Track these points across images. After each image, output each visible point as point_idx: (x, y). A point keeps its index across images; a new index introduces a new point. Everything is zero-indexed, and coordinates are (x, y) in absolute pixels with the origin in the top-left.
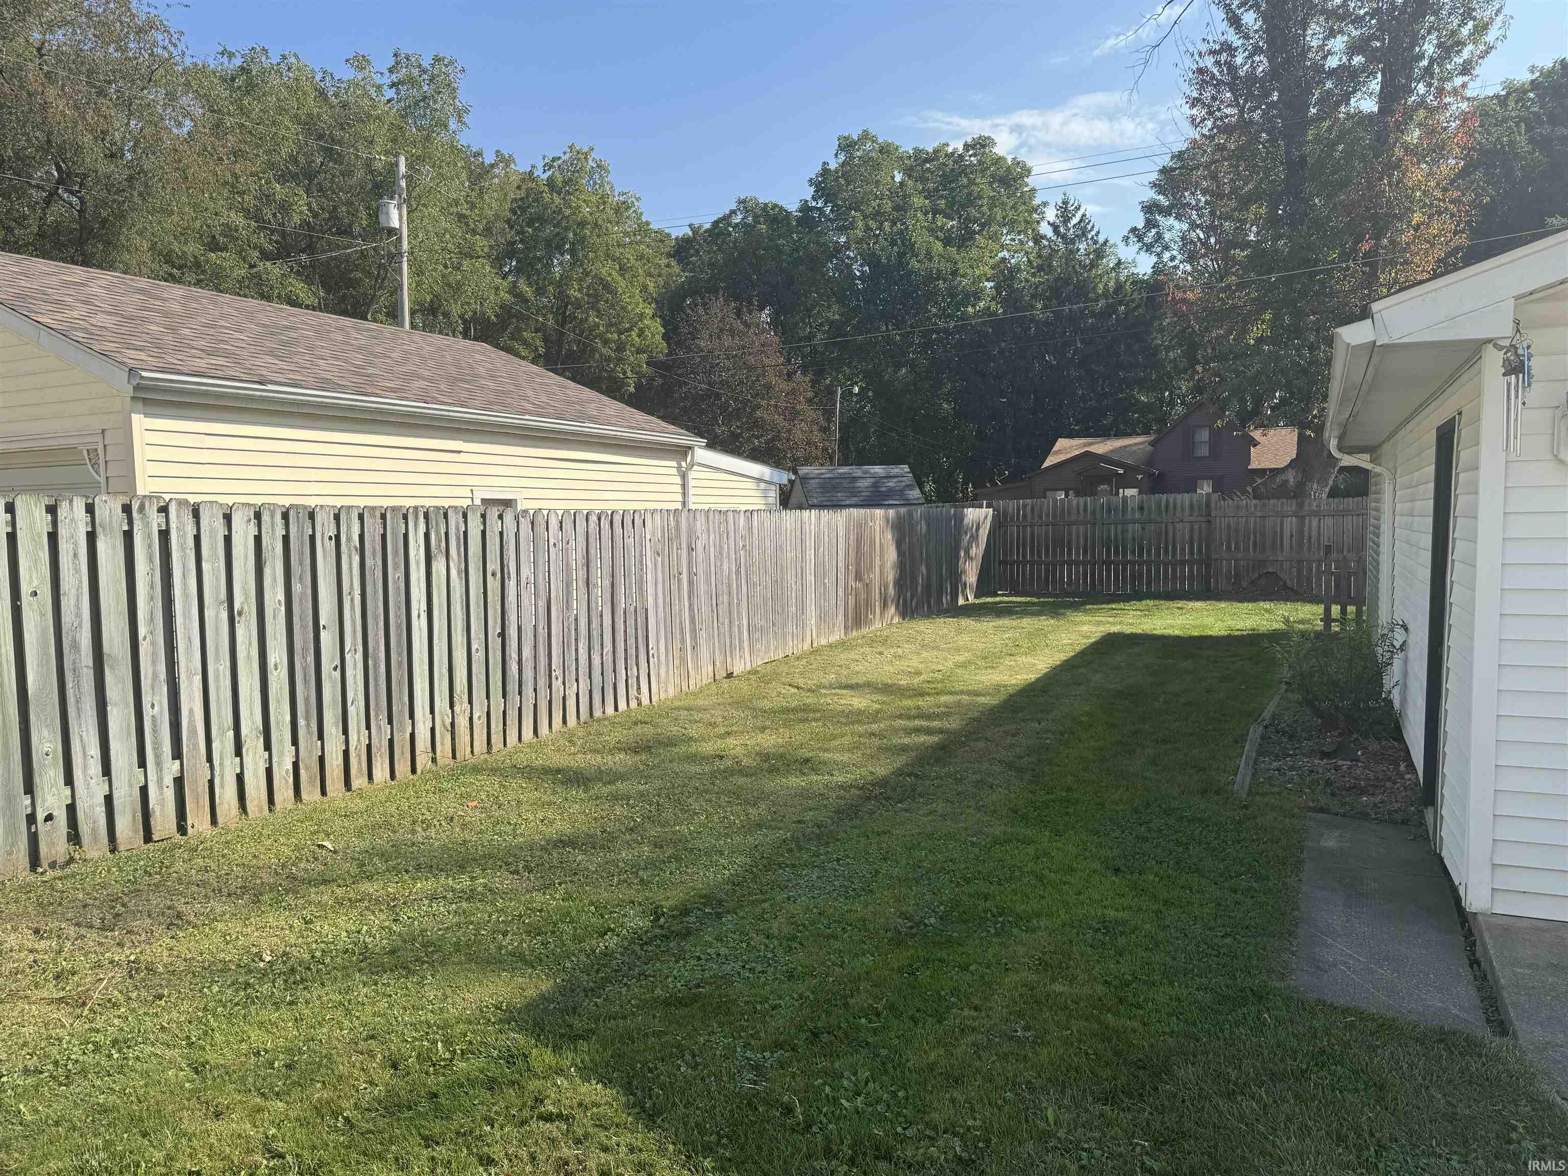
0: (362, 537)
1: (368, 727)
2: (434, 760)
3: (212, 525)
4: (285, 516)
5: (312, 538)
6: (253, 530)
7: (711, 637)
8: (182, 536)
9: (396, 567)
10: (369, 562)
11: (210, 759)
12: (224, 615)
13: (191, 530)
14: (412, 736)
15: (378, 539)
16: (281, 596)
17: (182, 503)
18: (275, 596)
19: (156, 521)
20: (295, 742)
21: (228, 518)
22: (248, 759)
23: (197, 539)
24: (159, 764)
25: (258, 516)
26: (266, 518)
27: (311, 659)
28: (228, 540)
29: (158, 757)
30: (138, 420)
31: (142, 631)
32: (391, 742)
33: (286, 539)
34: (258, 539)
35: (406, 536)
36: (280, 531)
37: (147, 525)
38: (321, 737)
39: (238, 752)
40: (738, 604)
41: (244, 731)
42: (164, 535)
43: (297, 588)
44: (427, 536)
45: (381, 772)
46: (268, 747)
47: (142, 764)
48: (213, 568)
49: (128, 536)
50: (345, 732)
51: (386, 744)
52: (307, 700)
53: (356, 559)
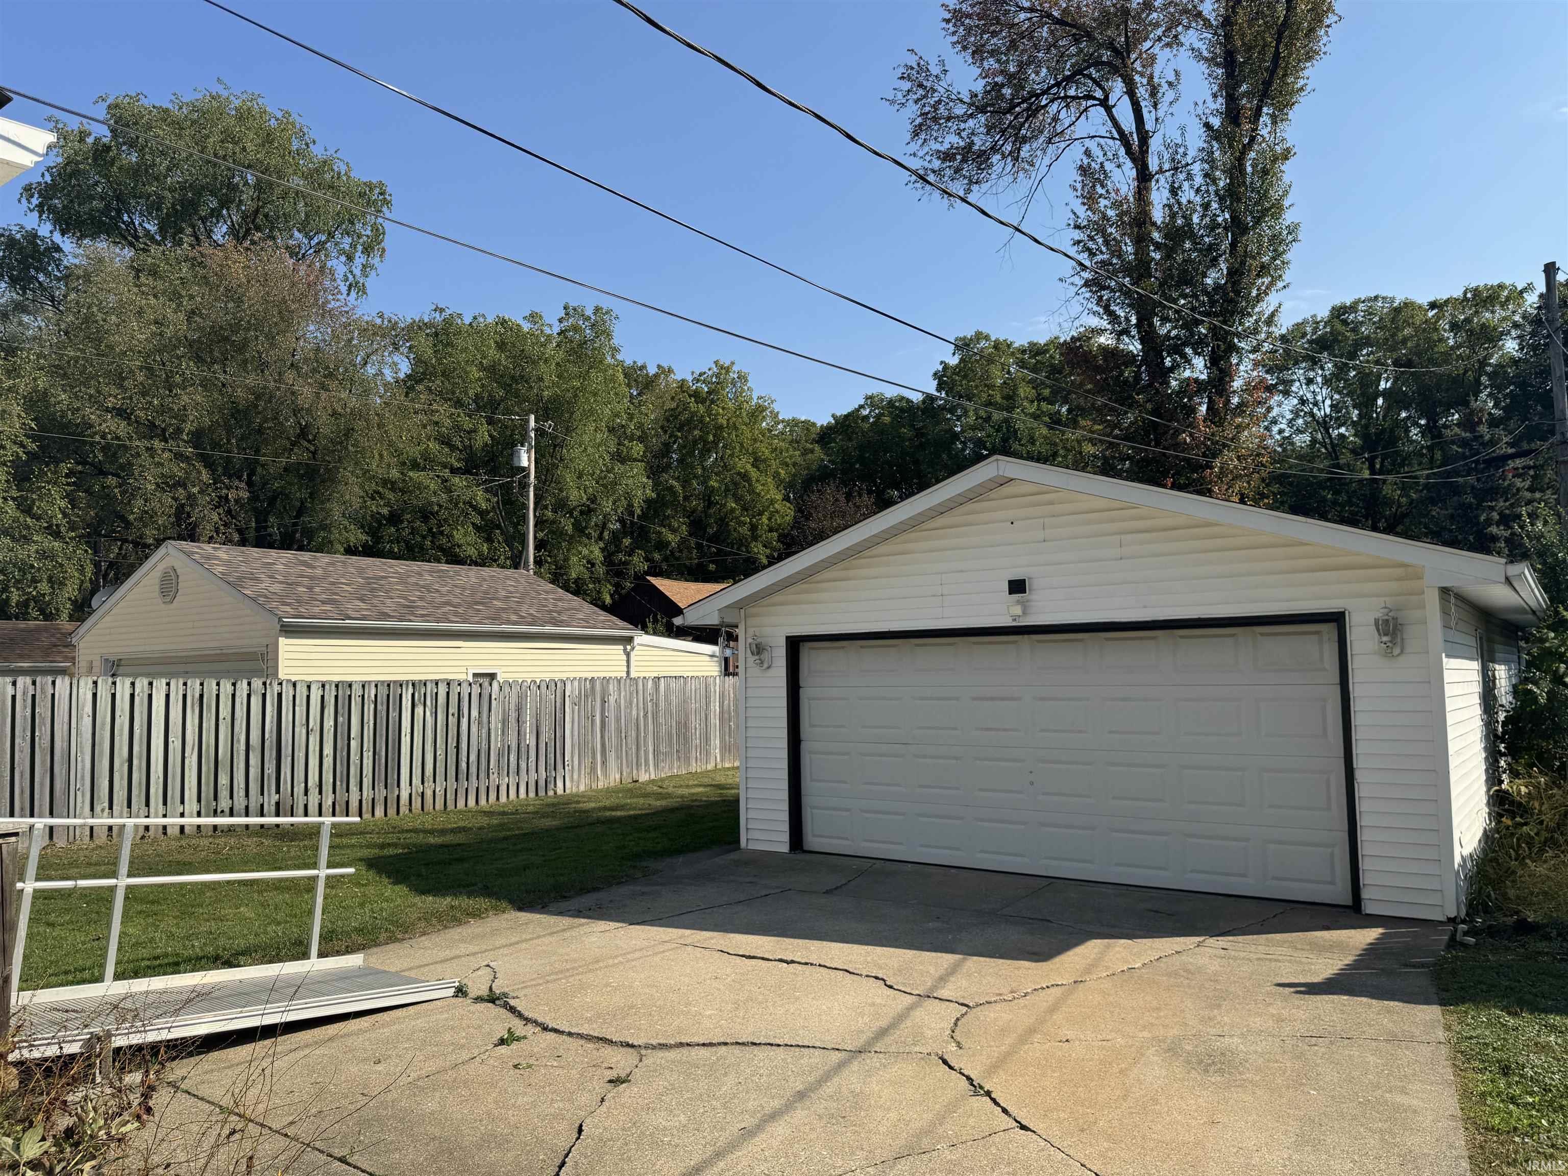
0: (376, 696)
1: (373, 789)
2: (410, 810)
3: (302, 691)
4: (337, 686)
5: (350, 696)
6: (320, 693)
7: (619, 757)
8: (287, 696)
9: (394, 710)
10: (379, 707)
11: (292, 795)
12: (304, 731)
13: (291, 693)
14: (398, 797)
15: (385, 698)
16: (332, 723)
17: (288, 681)
18: (329, 723)
19: (276, 688)
20: (334, 792)
21: (309, 687)
22: (310, 798)
23: (294, 697)
24: (269, 795)
25: (323, 686)
26: (327, 687)
27: (345, 753)
28: (308, 697)
29: (269, 791)
30: (282, 641)
31: (267, 736)
32: (386, 798)
33: (336, 697)
34: (323, 697)
35: (401, 695)
36: (334, 693)
37: (272, 690)
38: (348, 791)
39: (306, 793)
40: (645, 737)
41: (310, 784)
42: (280, 695)
43: (340, 719)
44: (413, 695)
45: (379, 812)
46: (320, 793)
47: (262, 794)
48: (300, 710)
49: (264, 695)
50: (361, 790)
51: (382, 799)
52: (342, 773)
53: (372, 706)
